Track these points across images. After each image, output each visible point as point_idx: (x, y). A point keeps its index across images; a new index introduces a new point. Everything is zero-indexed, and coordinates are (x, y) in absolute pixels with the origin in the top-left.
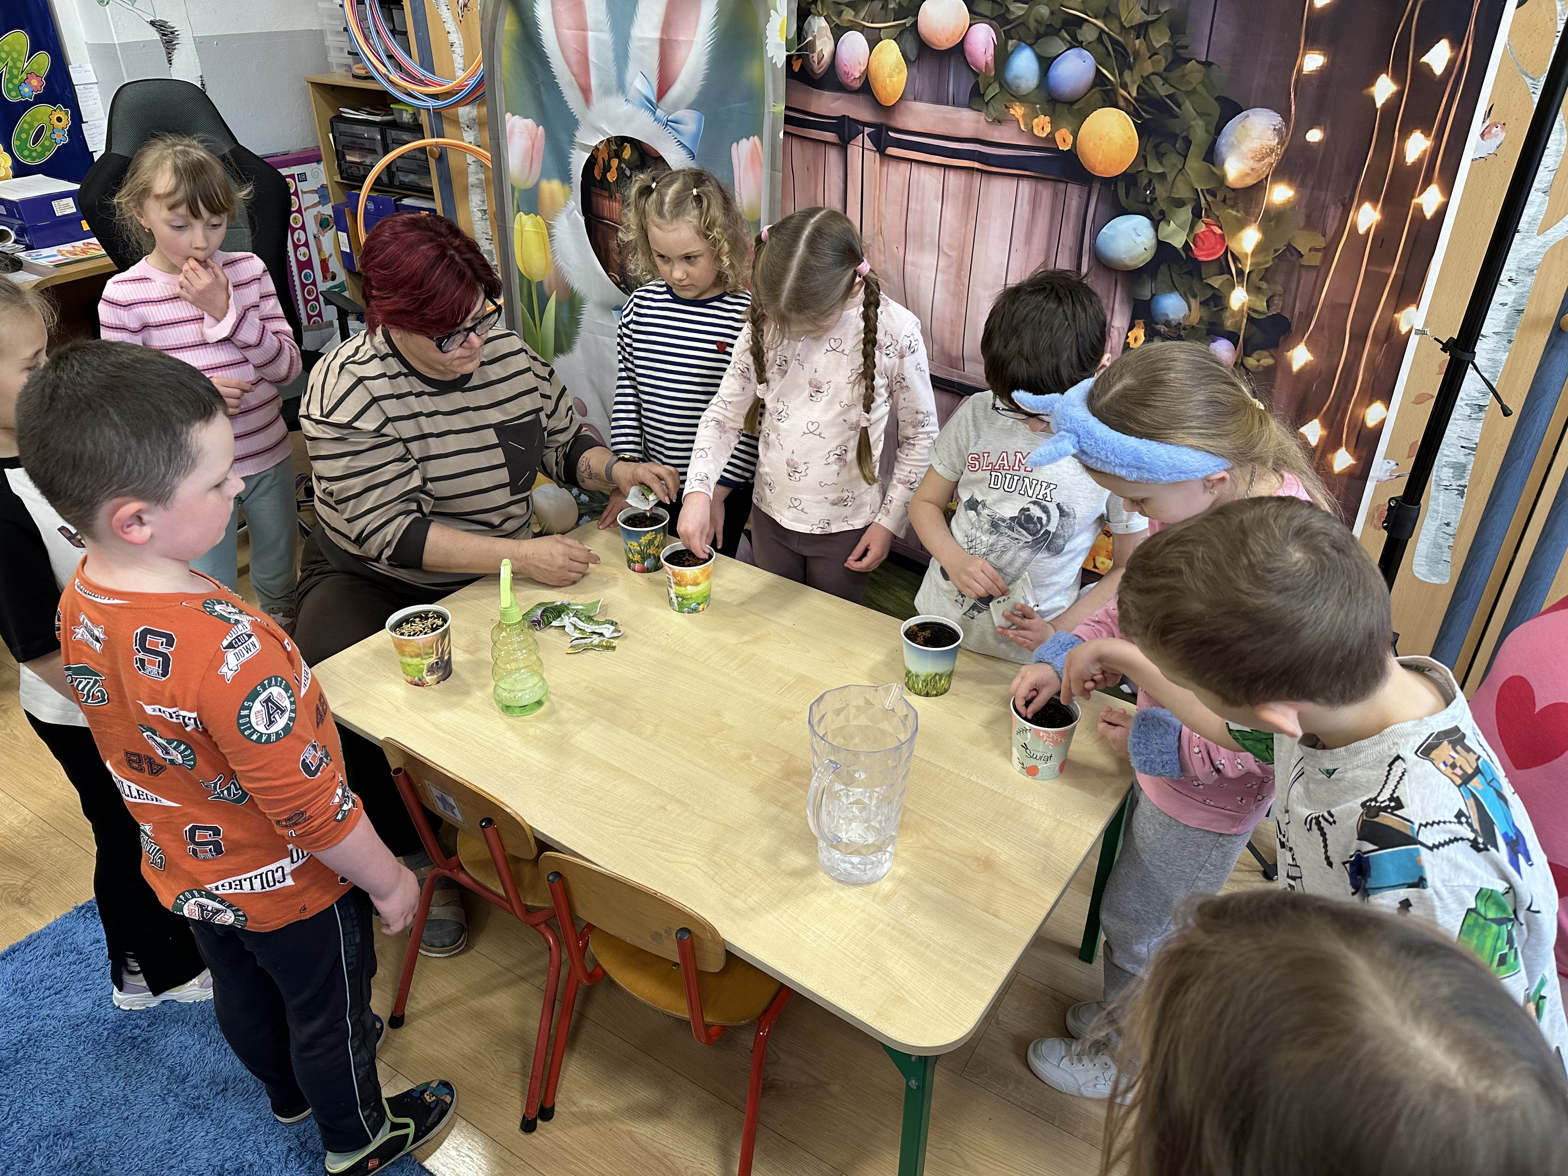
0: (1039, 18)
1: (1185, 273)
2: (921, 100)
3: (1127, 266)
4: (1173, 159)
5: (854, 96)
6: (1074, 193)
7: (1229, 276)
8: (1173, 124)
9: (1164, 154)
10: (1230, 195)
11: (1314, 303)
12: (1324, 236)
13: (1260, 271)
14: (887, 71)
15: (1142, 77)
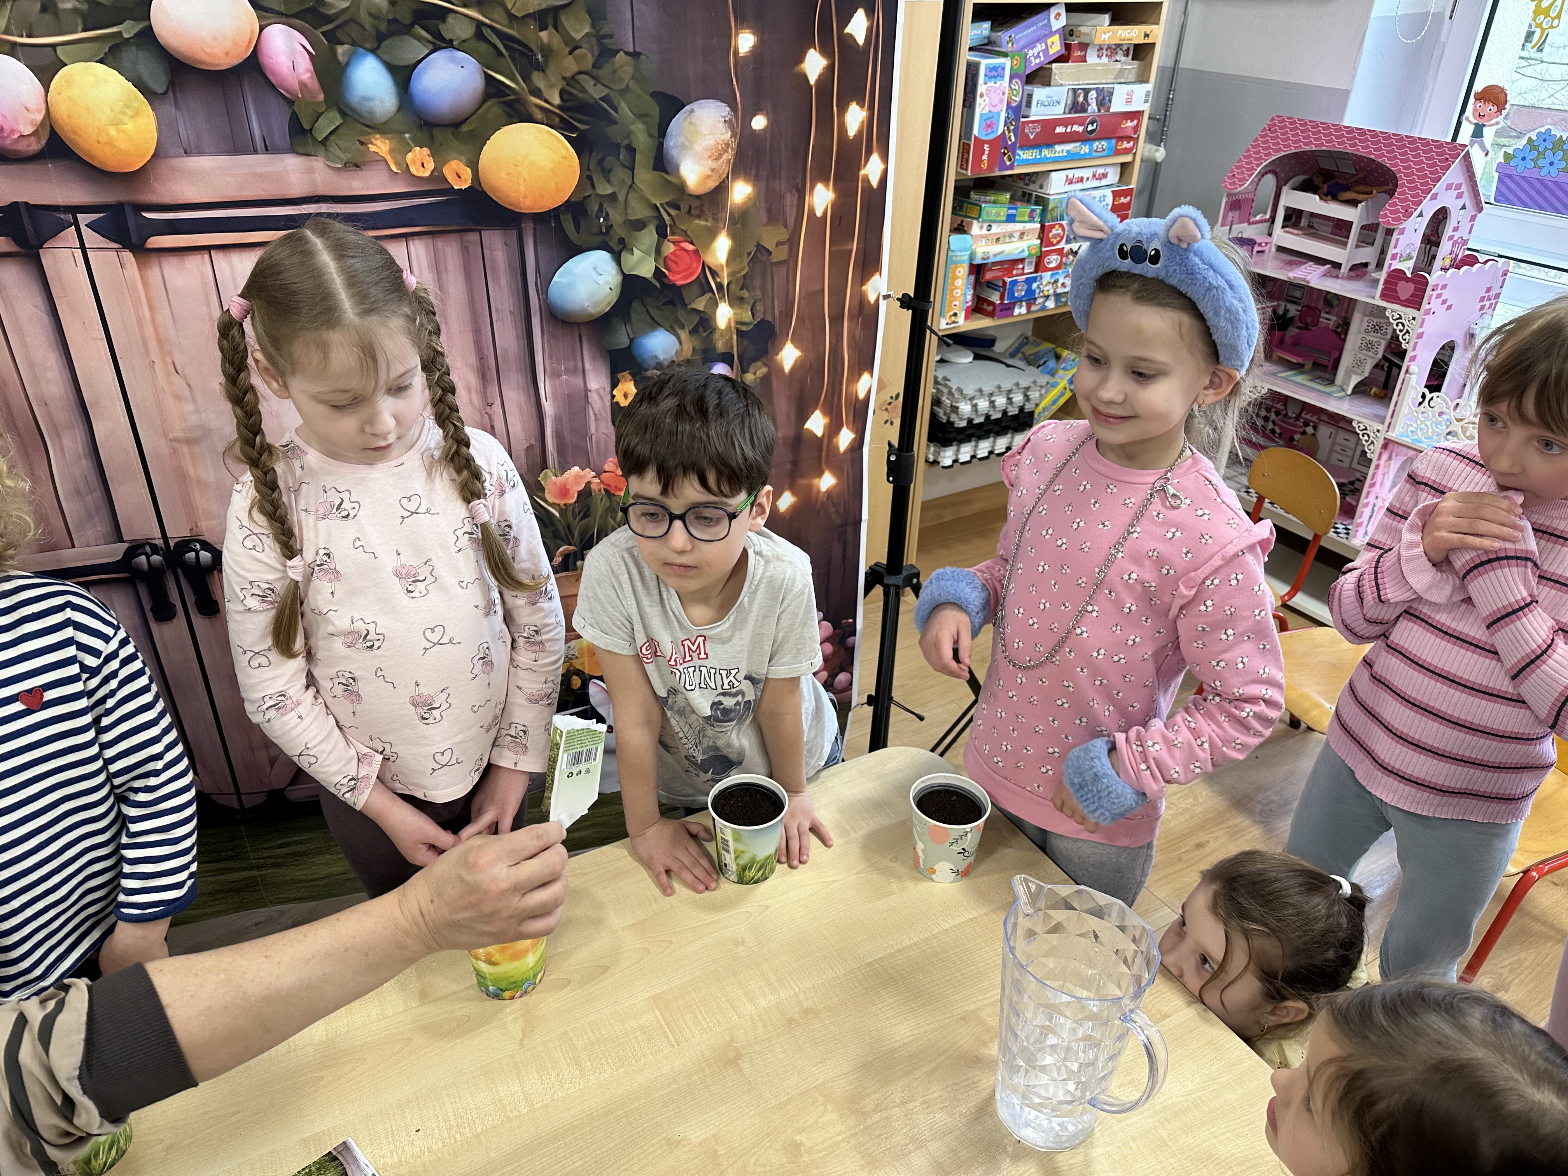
4: (620, 174)
6: (495, 241)
7: (710, 294)
8: (613, 132)
9: (610, 171)
10: (695, 204)
11: (790, 298)
12: (786, 227)
13: (737, 279)
14: (104, 115)
15: (564, 78)
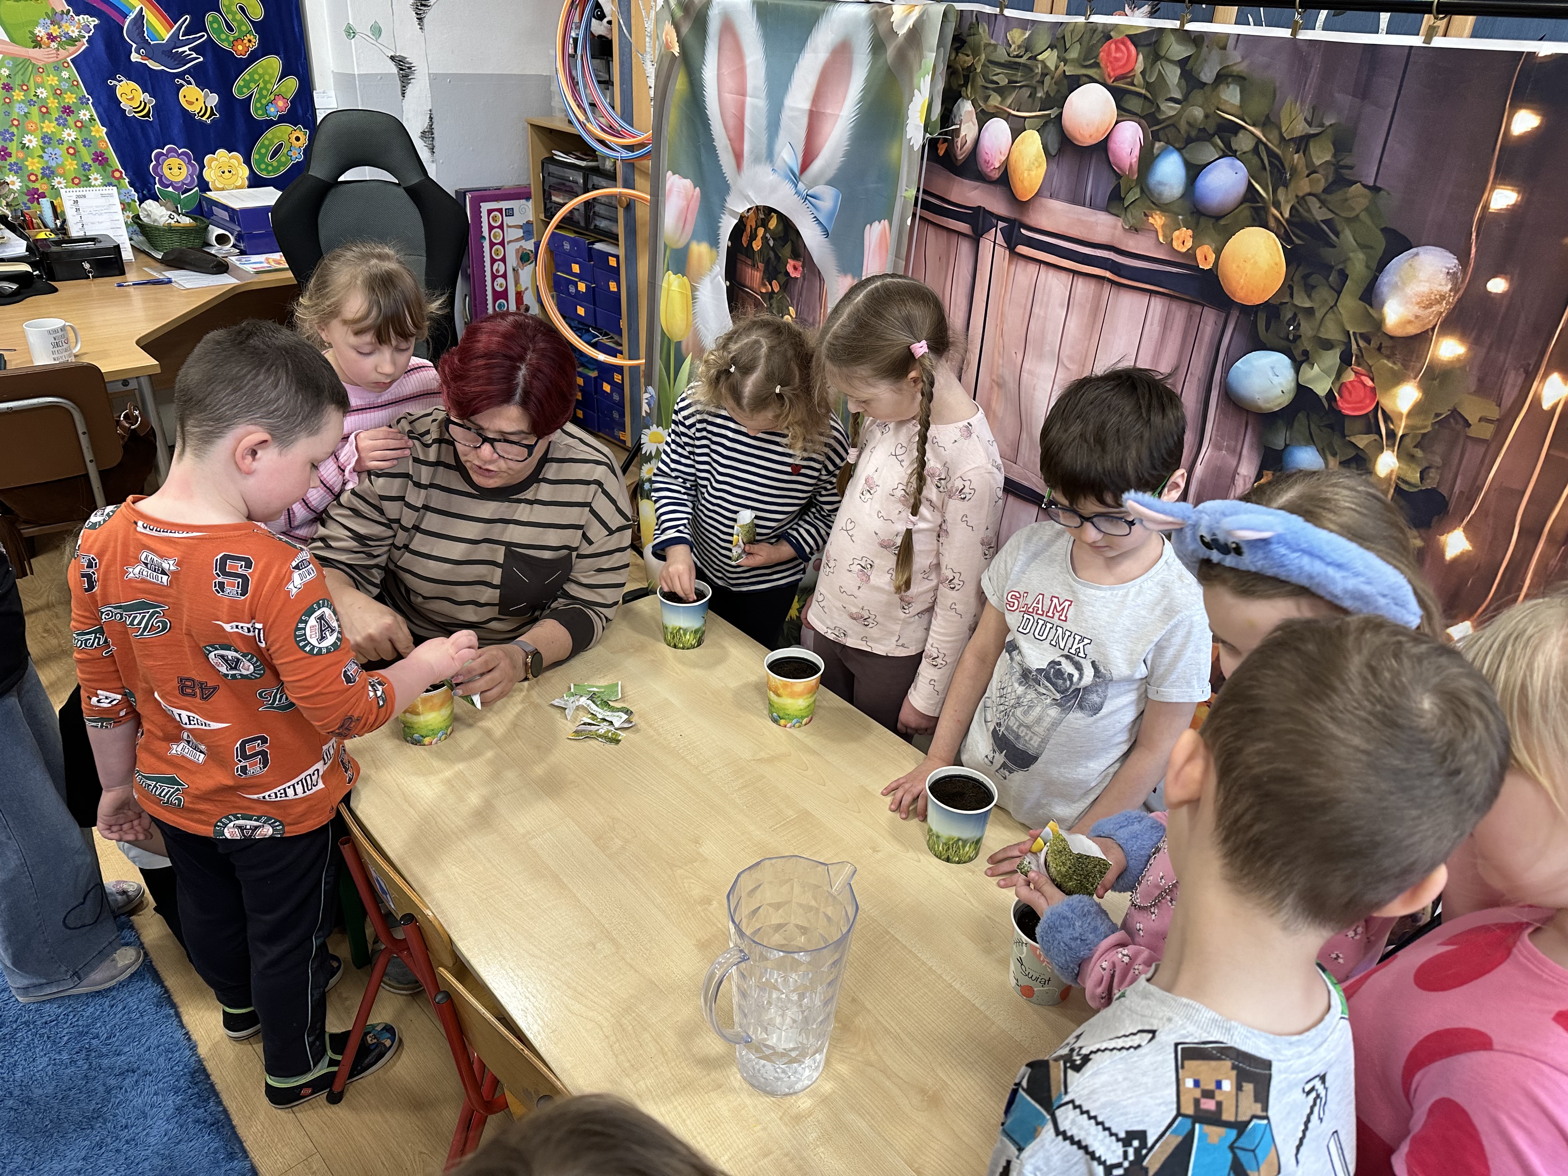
0: (1192, 121)
1: (1326, 426)
2: (1057, 198)
3: (1260, 408)
4: (1324, 293)
5: (992, 187)
6: (1210, 318)
7: (1377, 437)
8: (1328, 254)
9: (1314, 287)
10: (1387, 343)
11: (1479, 483)
12: (1499, 406)
13: (1415, 436)
14: (1026, 163)
15: (1297, 196)
